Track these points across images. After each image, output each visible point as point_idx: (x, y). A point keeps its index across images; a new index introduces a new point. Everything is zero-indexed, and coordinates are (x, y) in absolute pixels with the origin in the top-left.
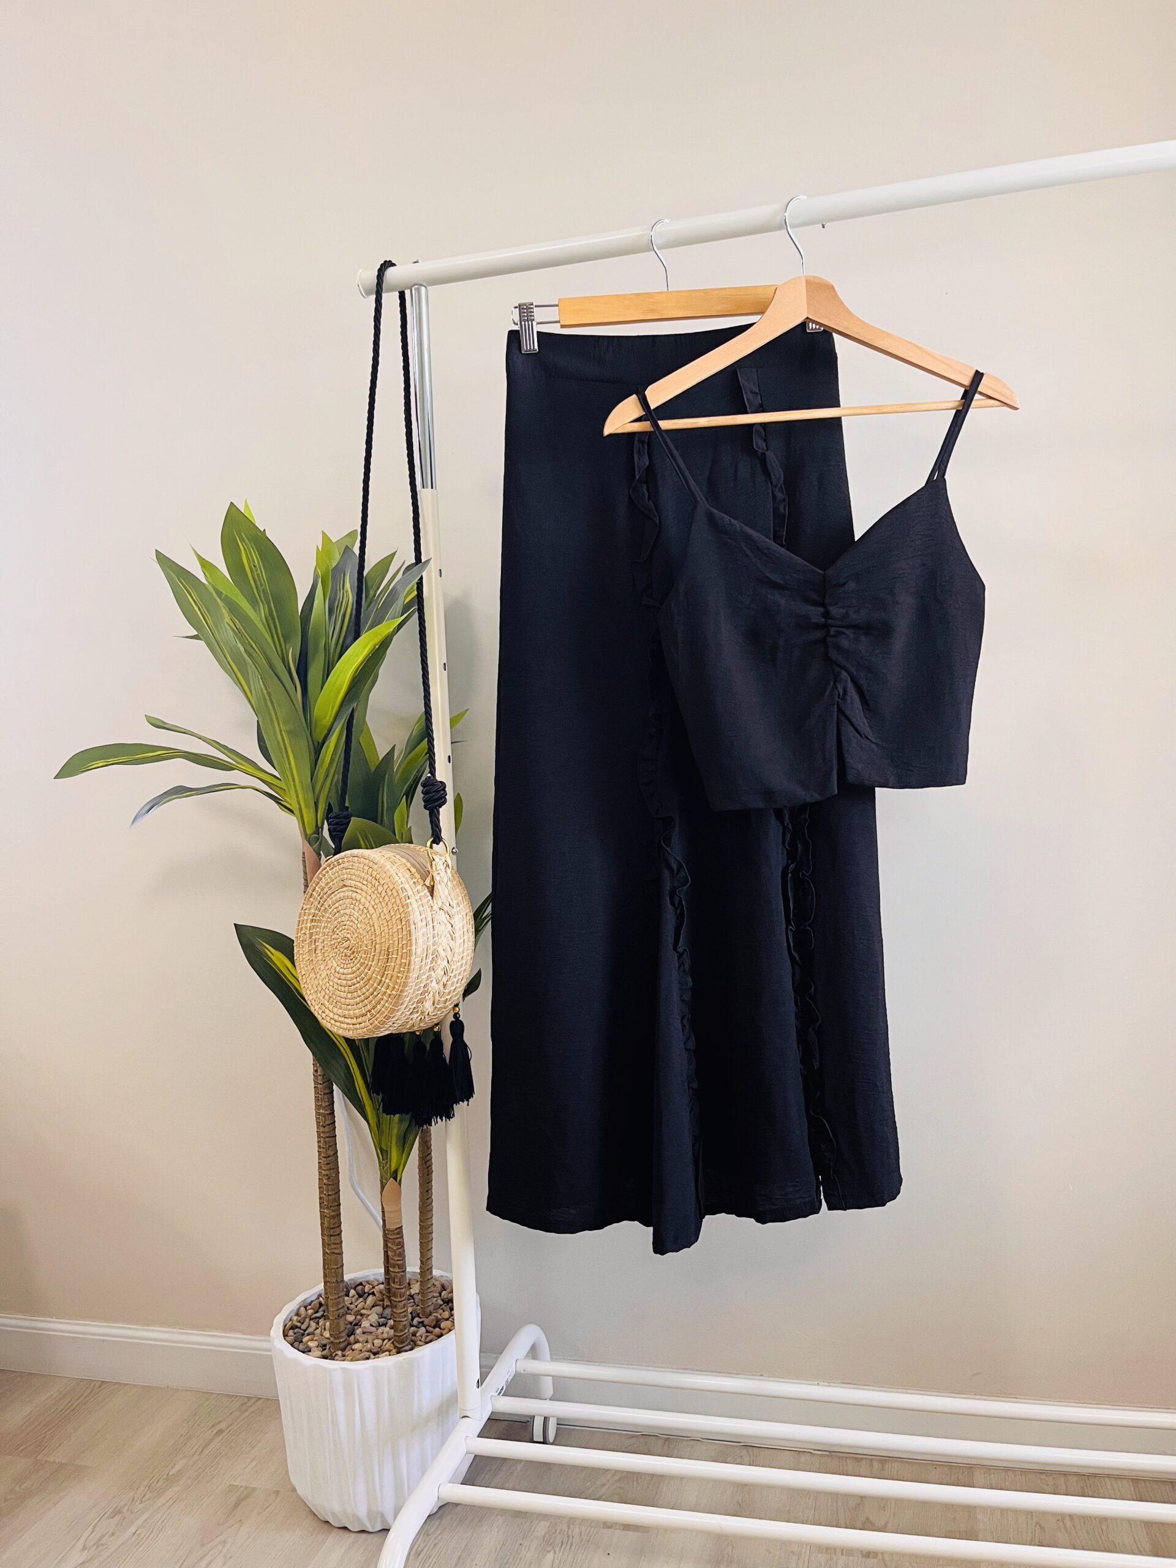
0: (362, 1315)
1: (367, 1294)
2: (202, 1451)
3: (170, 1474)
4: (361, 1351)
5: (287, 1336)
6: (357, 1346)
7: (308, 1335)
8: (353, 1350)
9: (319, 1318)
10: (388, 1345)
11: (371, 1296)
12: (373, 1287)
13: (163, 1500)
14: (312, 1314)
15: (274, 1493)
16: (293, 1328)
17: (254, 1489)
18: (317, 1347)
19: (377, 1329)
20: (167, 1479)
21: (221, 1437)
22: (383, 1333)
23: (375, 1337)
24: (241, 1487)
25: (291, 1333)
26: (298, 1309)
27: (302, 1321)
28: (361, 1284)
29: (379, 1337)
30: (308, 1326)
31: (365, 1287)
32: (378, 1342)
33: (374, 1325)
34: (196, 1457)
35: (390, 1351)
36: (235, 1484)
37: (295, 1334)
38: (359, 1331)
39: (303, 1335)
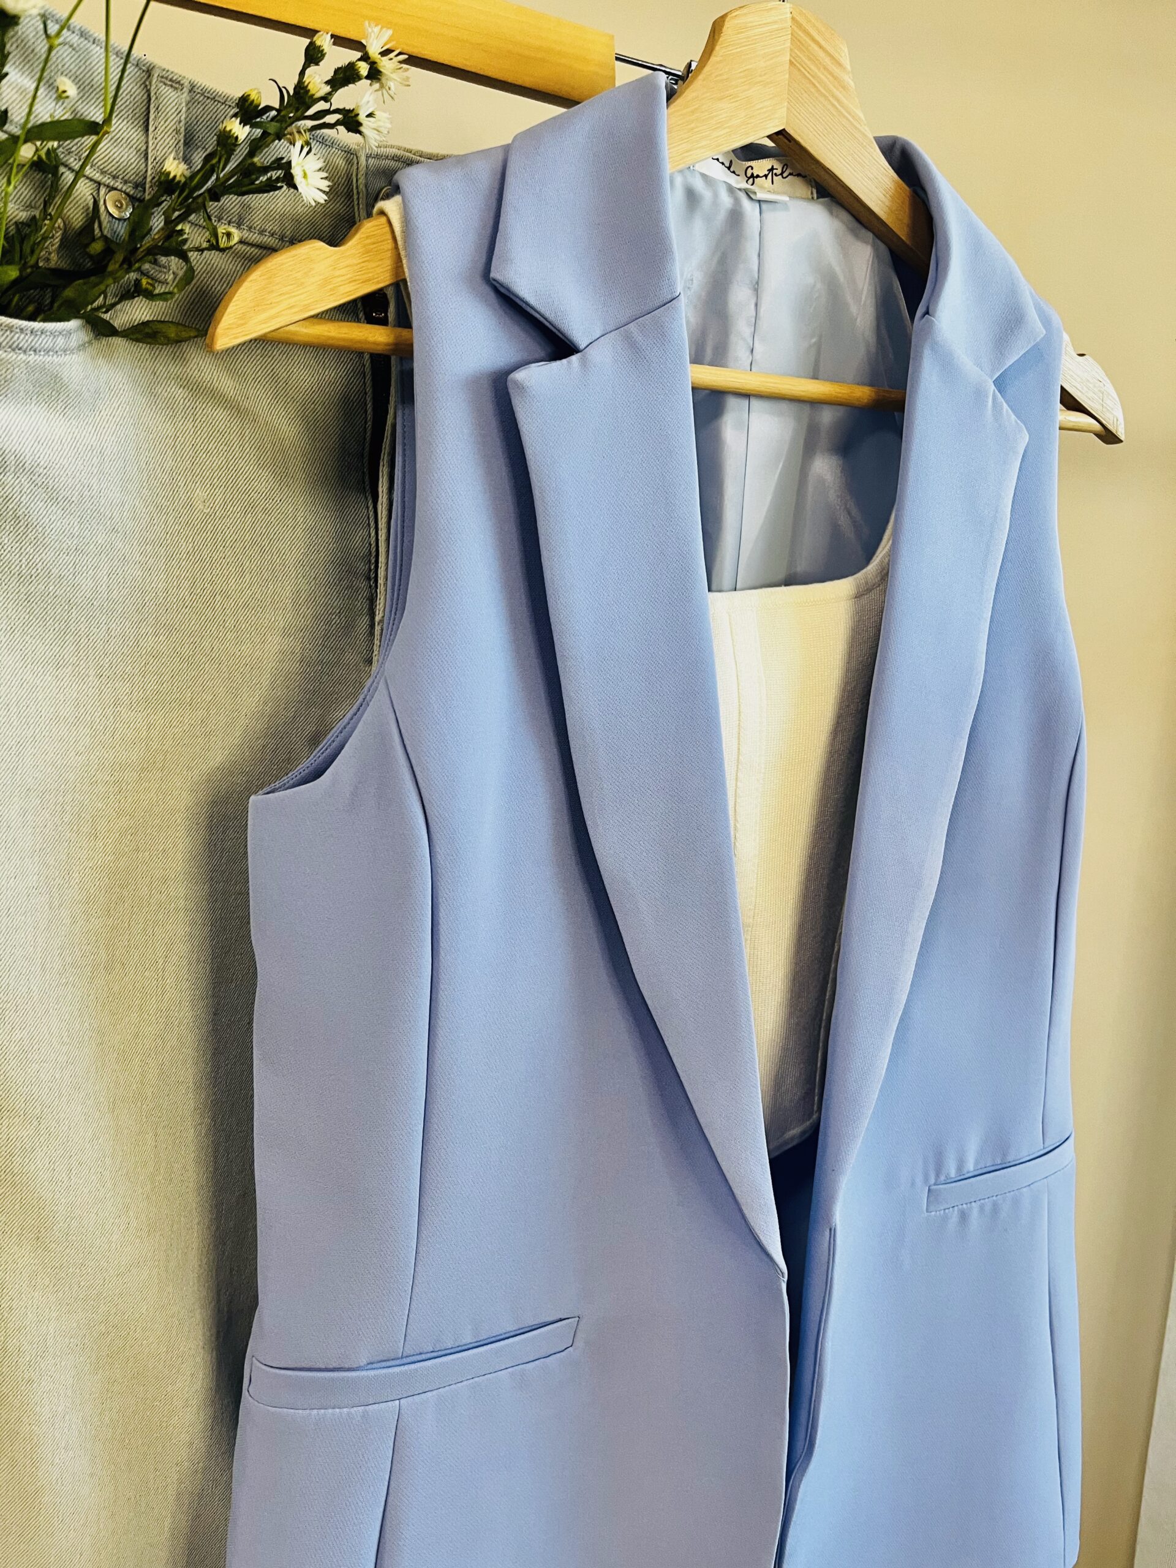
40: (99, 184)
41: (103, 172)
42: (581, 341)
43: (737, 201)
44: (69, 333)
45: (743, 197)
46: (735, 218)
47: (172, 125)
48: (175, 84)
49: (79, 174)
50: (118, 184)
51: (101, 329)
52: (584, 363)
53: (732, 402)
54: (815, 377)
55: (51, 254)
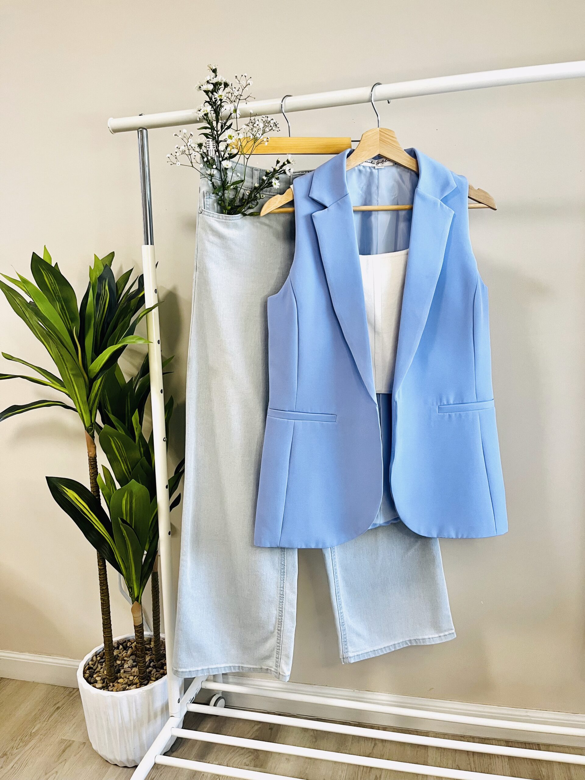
0: (125, 660)
1: (128, 648)
2: (49, 719)
3: (33, 731)
4: (122, 683)
5: (86, 673)
6: (120, 680)
7: (96, 672)
8: (118, 683)
9: (104, 662)
10: (136, 680)
11: (130, 649)
12: (132, 643)
13: (27, 748)
14: (100, 660)
15: (83, 744)
16: (90, 668)
17: (73, 741)
18: (101, 680)
19: (132, 669)
20: (31, 735)
21: (58, 711)
22: (134, 672)
23: (130, 674)
24: (67, 740)
25: (88, 672)
26: (93, 657)
27: (94, 664)
28: (125, 642)
29: (133, 674)
30: (97, 667)
31: (127, 643)
32: (131, 678)
33: (130, 667)
34: (46, 723)
35: (136, 684)
36: (64, 738)
37: (90, 672)
38: (122, 671)
39: (94, 672)
40: (245, 190)
41: (245, 188)
42: (328, 205)
43: (371, 170)
44: (239, 216)
45: (372, 168)
46: (371, 173)
47: (257, 177)
48: (257, 170)
49: (241, 188)
50: (248, 189)
51: (244, 215)
52: (328, 210)
53: (373, 213)
54: (398, 205)
55: (237, 203)
